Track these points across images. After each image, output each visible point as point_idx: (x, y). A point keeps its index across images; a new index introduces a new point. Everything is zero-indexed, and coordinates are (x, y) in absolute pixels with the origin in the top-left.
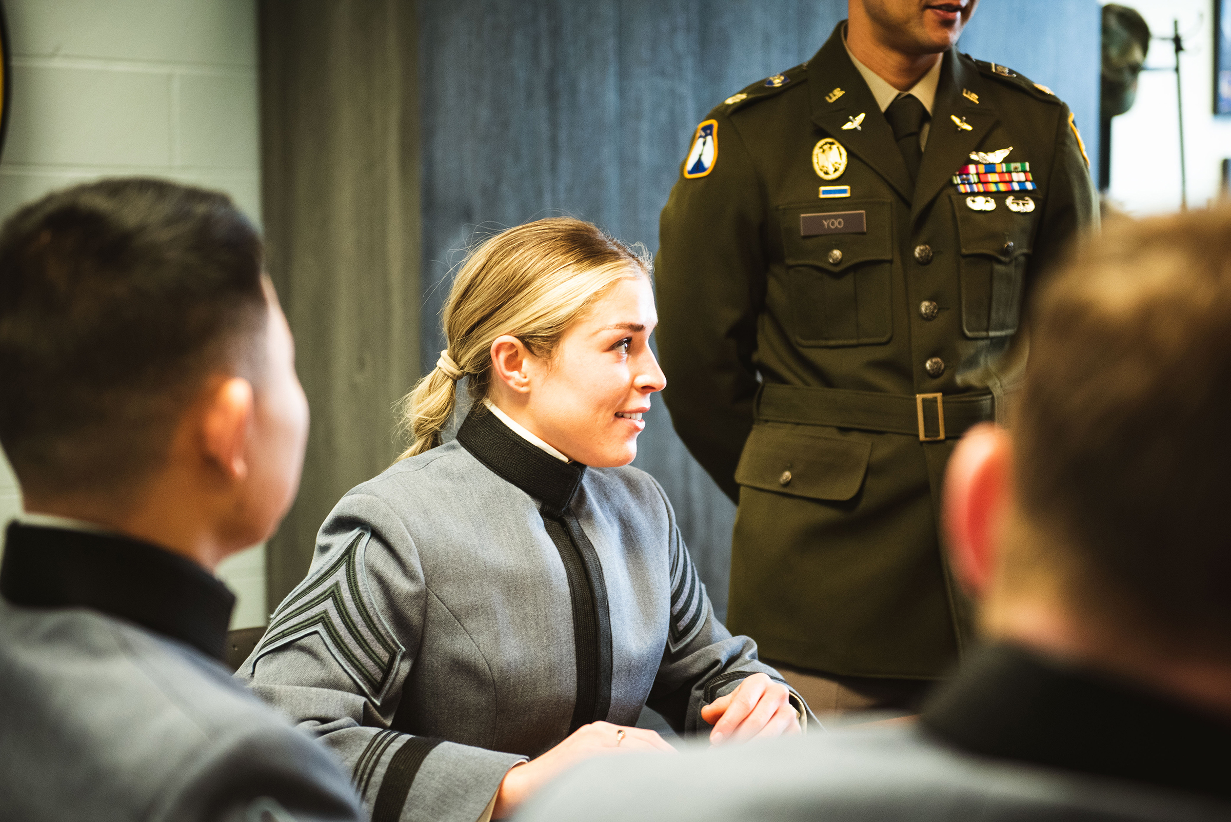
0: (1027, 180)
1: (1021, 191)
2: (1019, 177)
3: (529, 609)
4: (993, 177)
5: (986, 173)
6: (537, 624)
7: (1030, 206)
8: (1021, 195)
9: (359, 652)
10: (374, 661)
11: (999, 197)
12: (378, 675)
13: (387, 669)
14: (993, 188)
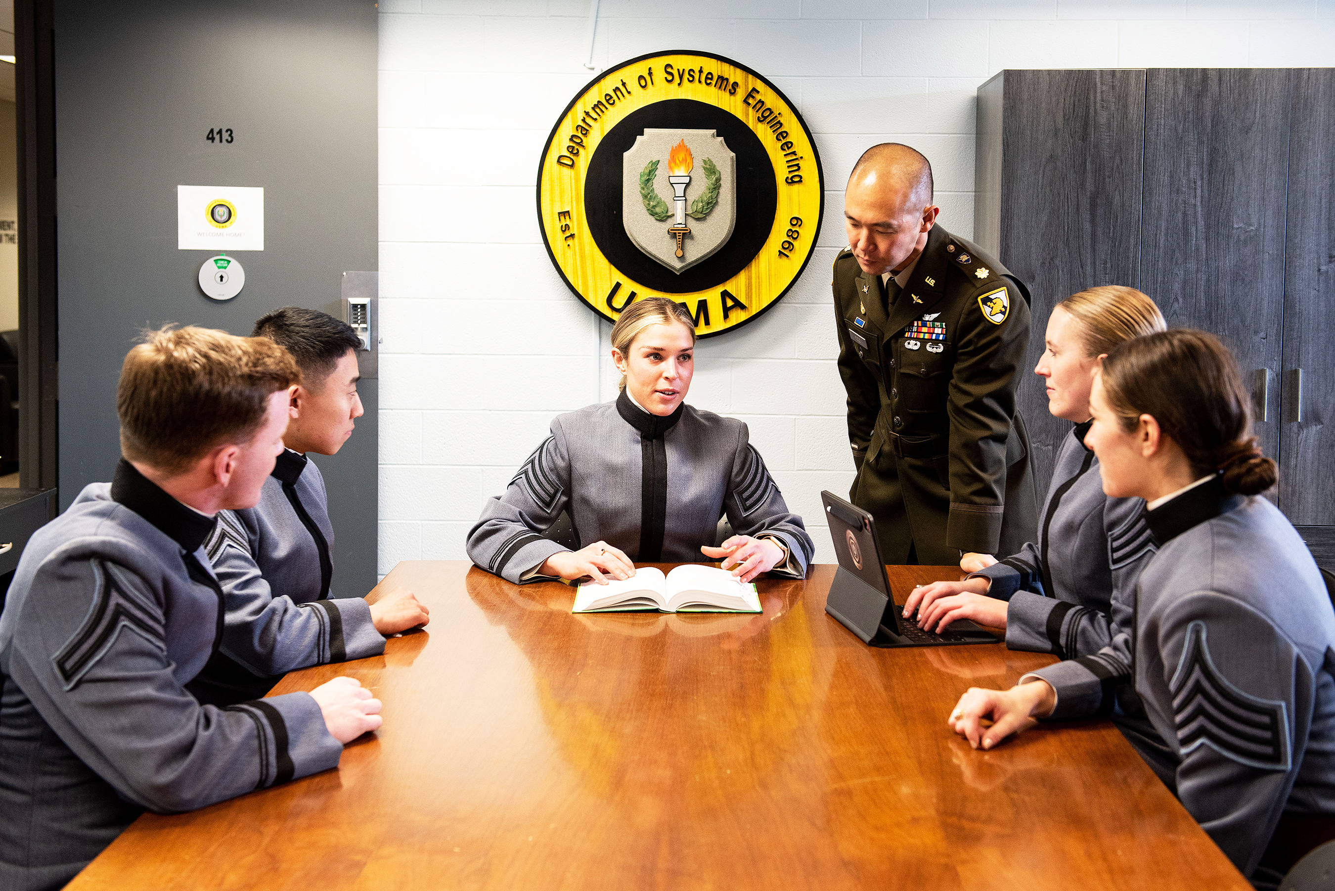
0: (942, 334)
1: (935, 340)
2: (938, 331)
3: (618, 480)
4: (925, 330)
5: (922, 326)
6: (621, 486)
7: (941, 349)
8: (936, 342)
9: (537, 487)
10: (545, 492)
11: (924, 342)
12: (548, 499)
13: (553, 497)
14: (921, 336)
